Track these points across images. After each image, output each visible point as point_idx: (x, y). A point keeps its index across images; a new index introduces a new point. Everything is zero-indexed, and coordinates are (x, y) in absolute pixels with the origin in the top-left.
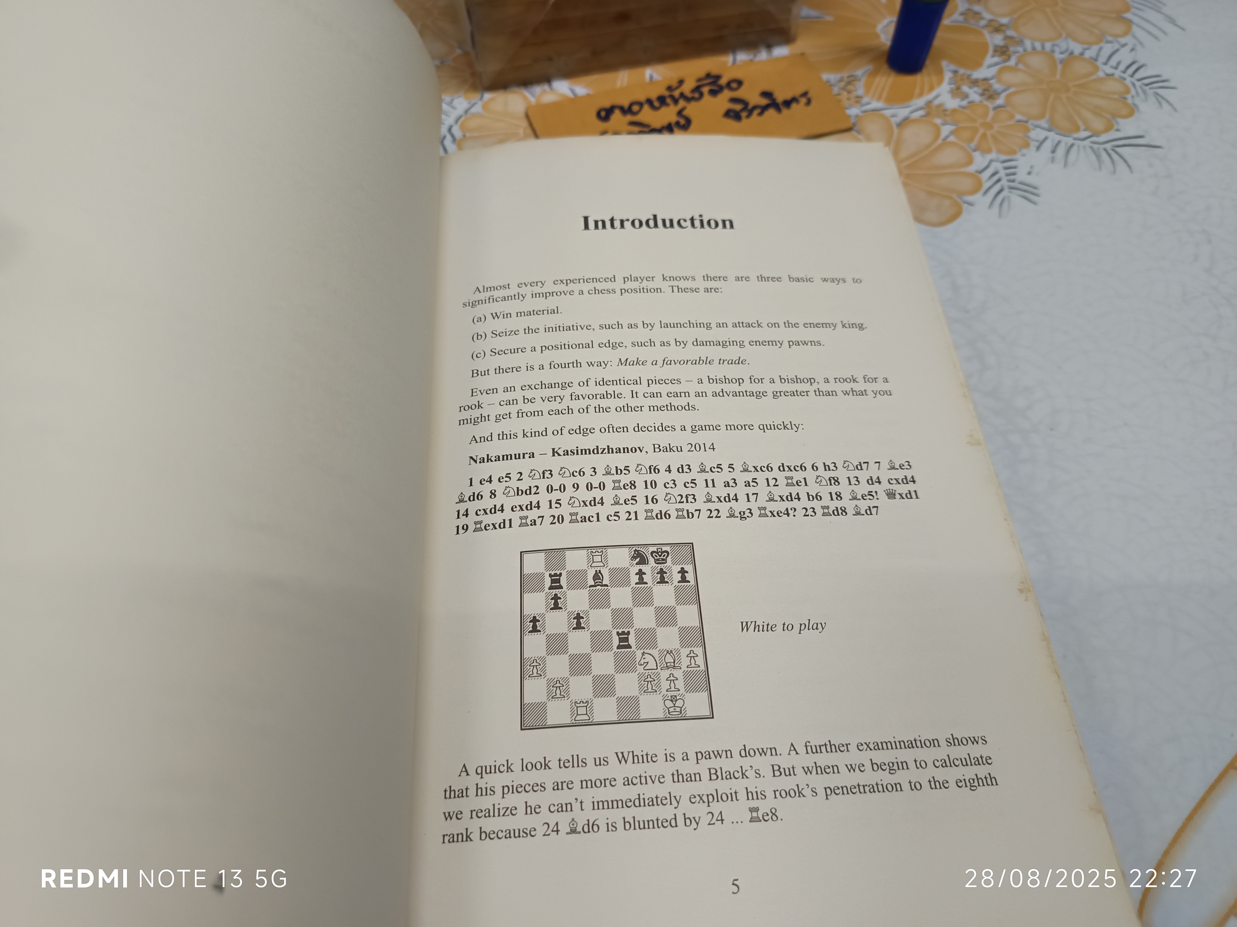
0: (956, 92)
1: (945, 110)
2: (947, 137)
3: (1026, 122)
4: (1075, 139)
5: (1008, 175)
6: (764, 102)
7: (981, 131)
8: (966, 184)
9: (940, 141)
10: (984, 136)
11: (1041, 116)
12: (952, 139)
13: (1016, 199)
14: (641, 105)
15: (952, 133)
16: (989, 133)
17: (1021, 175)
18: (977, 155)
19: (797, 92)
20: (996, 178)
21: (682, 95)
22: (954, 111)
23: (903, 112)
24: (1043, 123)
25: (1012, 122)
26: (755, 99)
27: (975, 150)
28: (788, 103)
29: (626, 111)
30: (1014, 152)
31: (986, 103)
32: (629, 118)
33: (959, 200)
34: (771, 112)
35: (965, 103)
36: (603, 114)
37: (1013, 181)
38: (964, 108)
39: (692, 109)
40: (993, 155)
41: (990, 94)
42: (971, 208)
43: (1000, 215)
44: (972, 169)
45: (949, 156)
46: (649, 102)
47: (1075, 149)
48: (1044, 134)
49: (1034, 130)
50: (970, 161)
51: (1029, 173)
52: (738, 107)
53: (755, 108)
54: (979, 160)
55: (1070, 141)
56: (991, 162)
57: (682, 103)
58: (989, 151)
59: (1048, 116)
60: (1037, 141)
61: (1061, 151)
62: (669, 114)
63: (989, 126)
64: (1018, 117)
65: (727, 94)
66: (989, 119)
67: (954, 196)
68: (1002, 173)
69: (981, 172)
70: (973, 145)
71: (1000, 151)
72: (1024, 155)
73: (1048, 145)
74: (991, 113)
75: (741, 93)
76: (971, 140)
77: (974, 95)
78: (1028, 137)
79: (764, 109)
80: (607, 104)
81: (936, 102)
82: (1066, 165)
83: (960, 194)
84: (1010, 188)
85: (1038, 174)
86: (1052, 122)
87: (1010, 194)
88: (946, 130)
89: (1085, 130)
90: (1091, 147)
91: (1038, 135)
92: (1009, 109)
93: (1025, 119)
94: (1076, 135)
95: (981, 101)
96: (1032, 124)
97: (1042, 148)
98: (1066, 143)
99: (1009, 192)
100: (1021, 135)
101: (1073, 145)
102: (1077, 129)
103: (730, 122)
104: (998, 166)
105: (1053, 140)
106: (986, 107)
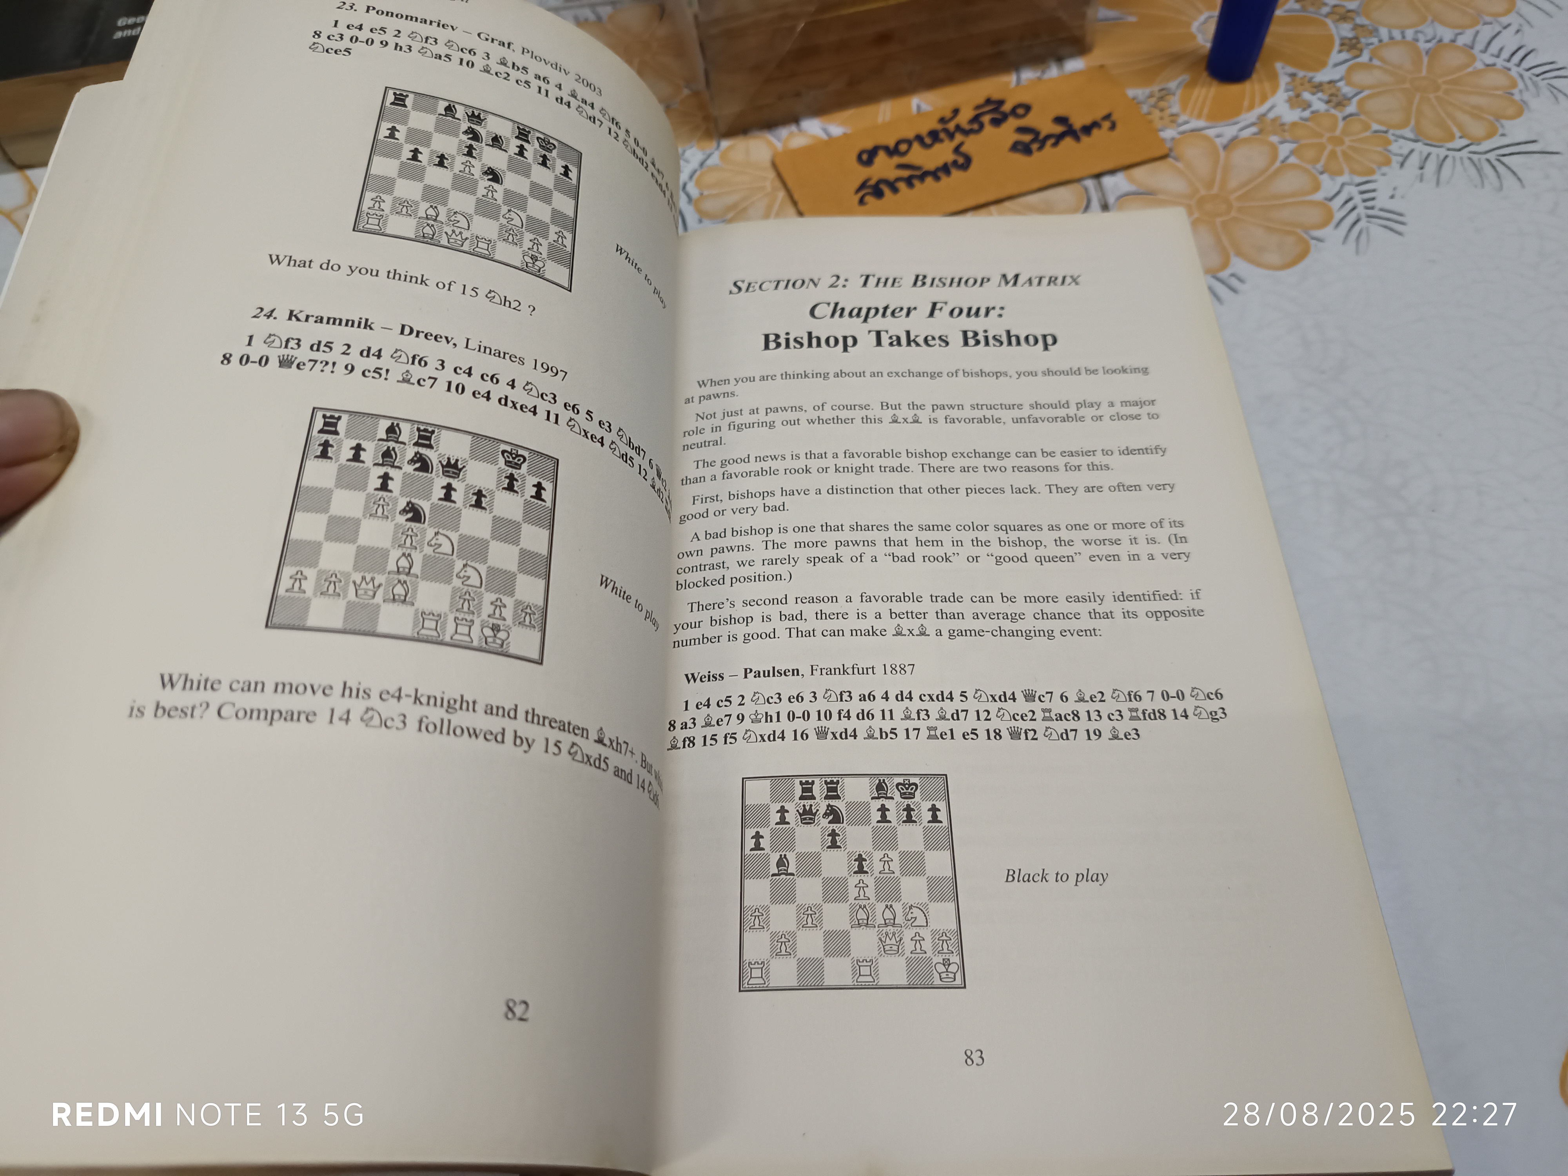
0: (1296, 101)
1: (1283, 125)
2: (1287, 158)
3: (1386, 132)
4: (1449, 150)
5: (1365, 201)
6: (1059, 129)
7: (1329, 148)
8: (1313, 215)
9: (1278, 164)
10: (1333, 154)
11: (1405, 125)
12: (1293, 160)
13: (1377, 231)
14: (909, 143)
15: (1293, 152)
16: (1339, 149)
17: (1382, 200)
18: (1325, 179)
19: (1098, 115)
20: (1350, 205)
21: (958, 128)
22: (1294, 124)
23: (1230, 131)
24: (1408, 132)
25: (1368, 134)
26: (1048, 127)
27: (1322, 173)
28: (1087, 130)
29: (893, 151)
30: (1372, 172)
31: (1333, 111)
32: (897, 160)
33: (1305, 236)
34: (1068, 141)
35: (1307, 114)
36: (865, 157)
37: (1372, 208)
38: (1306, 120)
39: (971, 145)
40: (1345, 178)
41: (1338, 101)
42: (1321, 244)
43: (1358, 251)
44: (1319, 196)
45: (1289, 183)
46: (919, 138)
47: (1449, 161)
48: (1408, 146)
49: (1396, 141)
50: (1317, 187)
51: (1392, 197)
52: (1027, 138)
53: (1048, 137)
54: (1328, 185)
55: (1443, 152)
56: (1343, 185)
57: (959, 138)
58: (1340, 173)
59: (1412, 123)
60: (1401, 155)
61: (1431, 166)
62: (943, 153)
63: (1338, 141)
64: (1375, 127)
65: (1012, 123)
66: (1338, 132)
67: (1299, 231)
68: (1358, 199)
69: (1331, 199)
70: (1319, 166)
71: (1353, 172)
72: (1384, 174)
73: (1414, 160)
74: (1341, 124)
75: (1029, 121)
76: (1317, 160)
77: (1318, 103)
78: (1389, 151)
79: (1059, 138)
80: (869, 145)
81: (1271, 115)
82: (1438, 183)
83: (1307, 229)
84: (1369, 216)
85: (1402, 197)
86: (1418, 130)
87: (1369, 224)
88: (1285, 150)
89: (1461, 137)
90: (1470, 159)
91: (1401, 148)
92: (1363, 117)
93: (1384, 128)
94: (1450, 145)
95: (1327, 111)
96: (1393, 135)
97: (1407, 164)
98: (1438, 156)
99: (1368, 222)
100: (1379, 149)
101: (1446, 157)
102: (1452, 137)
103: (1019, 157)
104: (1352, 190)
105: (1421, 153)
106: (1334, 117)
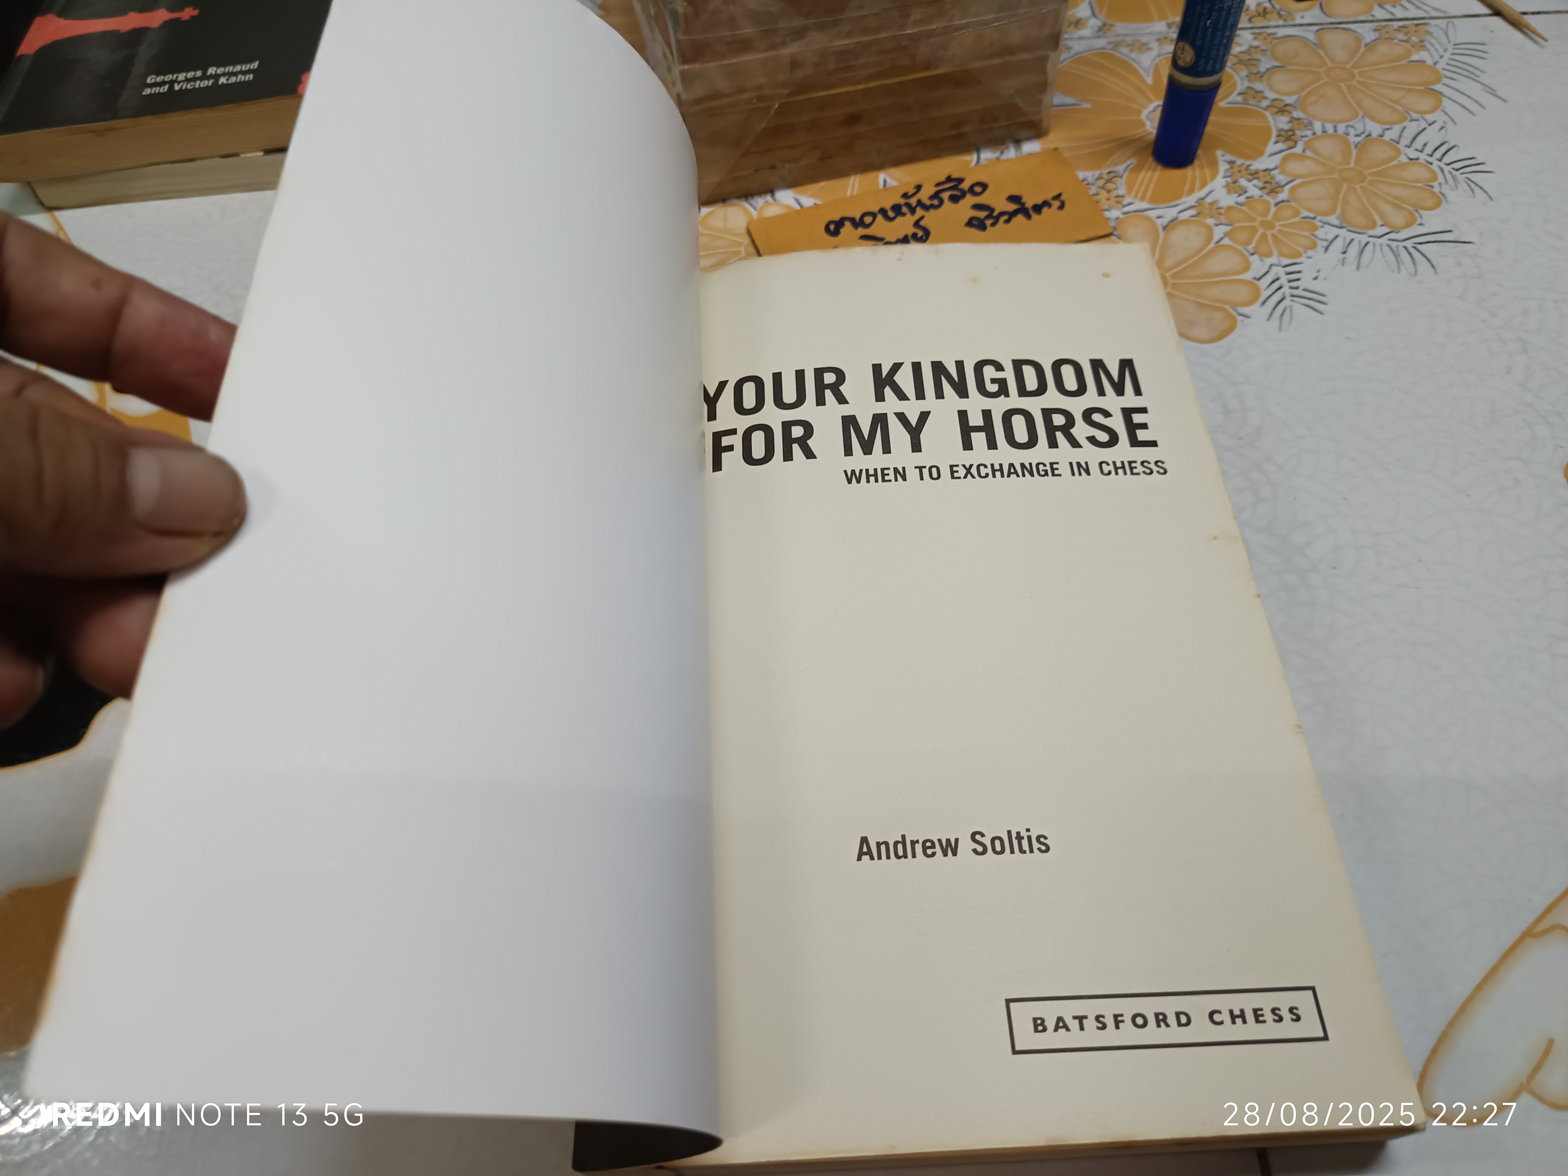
0: (1233, 187)
1: (1220, 208)
2: (1221, 239)
3: (1314, 218)
4: (1370, 236)
5: (1290, 281)
6: (1012, 207)
7: (1261, 231)
8: (1242, 293)
9: (1212, 245)
10: (1264, 236)
11: (1332, 212)
12: (1226, 241)
13: (1299, 310)
14: (874, 215)
15: (1226, 234)
16: (1269, 232)
17: (1306, 281)
18: (1254, 259)
19: (1048, 195)
20: (1276, 285)
21: (919, 203)
22: (1230, 208)
23: (1170, 213)
24: (1333, 219)
25: (1297, 219)
26: (1002, 205)
27: (1252, 254)
28: (1038, 208)
29: (857, 223)
30: (1299, 255)
31: (1266, 197)
32: (861, 231)
33: (1233, 312)
34: (1020, 218)
35: (1242, 199)
36: (832, 227)
37: (1297, 288)
38: (1242, 204)
39: (930, 219)
40: (1273, 260)
41: (1271, 188)
42: (1246, 320)
43: (1280, 329)
44: (1248, 276)
45: (1221, 263)
46: (883, 211)
47: (1369, 248)
48: (1332, 232)
49: (1322, 227)
50: (1247, 267)
51: (1315, 278)
52: (982, 214)
53: (1002, 214)
54: (1258, 266)
55: (1364, 239)
56: (1271, 266)
57: (920, 212)
58: (1270, 255)
59: (1339, 210)
60: (1326, 240)
61: (1353, 251)
62: (905, 224)
63: (1269, 225)
64: (1305, 213)
65: (970, 200)
66: (1269, 217)
67: (1227, 307)
68: (1284, 280)
69: (1259, 279)
70: (1250, 248)
71: (1281, 254)
72: (1309, 257)
73: (1338, 245)
74: (1273, 209)
75: (985, 198)
76: (1248, 243)
77: (1253, 189)
78: (1315, 236)
79: (1012, 214)
80: (837, 216)
81: (1209, 200)
82: (1358, 268)
83: (1234, 306)
84: (1293, 296)
85: (1325, 279)
86: (1343, 217)
87: (1292, 303)
88: (1219, 232)
89: (1382, 226)
90: (1388, 245)
91: (1326, 233)
92: (1293, 204)
93: (1312, 215)
94: (1371, 232)
95: (1261, 196)
96: (1320, 221)
97: (1331, 248)
98: (1360, 242)
99: (1292, 301)
100: (1307, 234)
101: (1367, 243)
102: (1374, 225)
103: (974, 232)
104: (1281, 271)
105: (1344, 238)
106: (1268, 203)
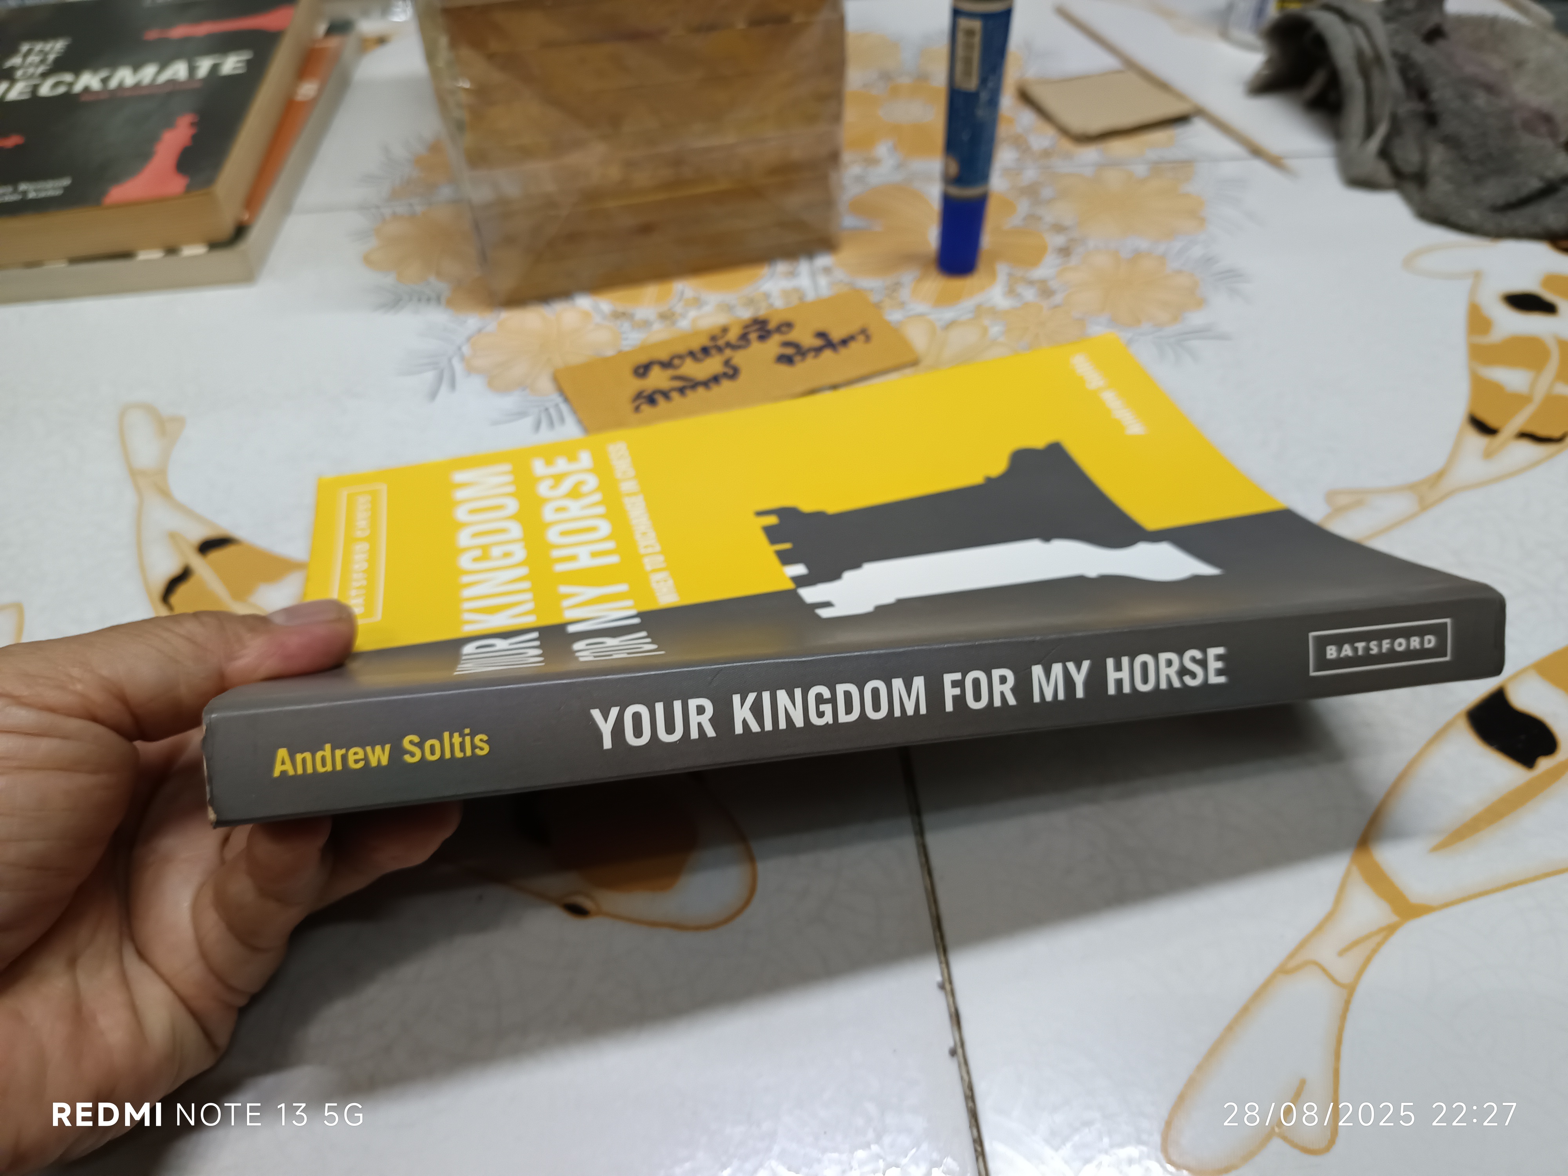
3: (1084, 319)
6: (818, 342)
11: (1101, 313)
14: (681, 357)
19: (852, 328)
21: (729, 345)
26: (808, 340)
28: (845, 342)
29: (666, 365)
32: (670, 372)
34: (828, 354)
36: (641, 371)
39: (739, 358)
41: (1046, 292)
46: (692, 354)
52: (789, 351)
53: (811, 350)
57: (728, 352)
62: (713, 365)
65: (776, 339)
75: (794, 336)
77: (1029, 294)
79: (820, 350)
80: (643, 359)
103: (784, 369)
